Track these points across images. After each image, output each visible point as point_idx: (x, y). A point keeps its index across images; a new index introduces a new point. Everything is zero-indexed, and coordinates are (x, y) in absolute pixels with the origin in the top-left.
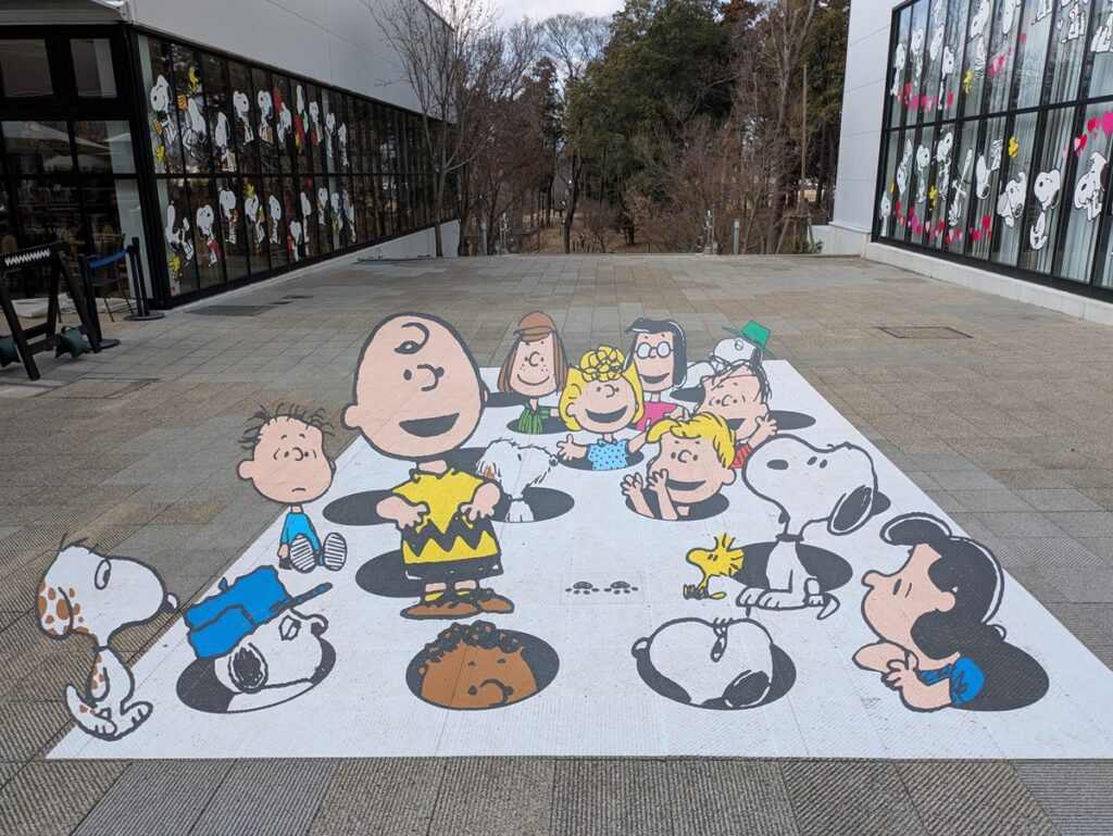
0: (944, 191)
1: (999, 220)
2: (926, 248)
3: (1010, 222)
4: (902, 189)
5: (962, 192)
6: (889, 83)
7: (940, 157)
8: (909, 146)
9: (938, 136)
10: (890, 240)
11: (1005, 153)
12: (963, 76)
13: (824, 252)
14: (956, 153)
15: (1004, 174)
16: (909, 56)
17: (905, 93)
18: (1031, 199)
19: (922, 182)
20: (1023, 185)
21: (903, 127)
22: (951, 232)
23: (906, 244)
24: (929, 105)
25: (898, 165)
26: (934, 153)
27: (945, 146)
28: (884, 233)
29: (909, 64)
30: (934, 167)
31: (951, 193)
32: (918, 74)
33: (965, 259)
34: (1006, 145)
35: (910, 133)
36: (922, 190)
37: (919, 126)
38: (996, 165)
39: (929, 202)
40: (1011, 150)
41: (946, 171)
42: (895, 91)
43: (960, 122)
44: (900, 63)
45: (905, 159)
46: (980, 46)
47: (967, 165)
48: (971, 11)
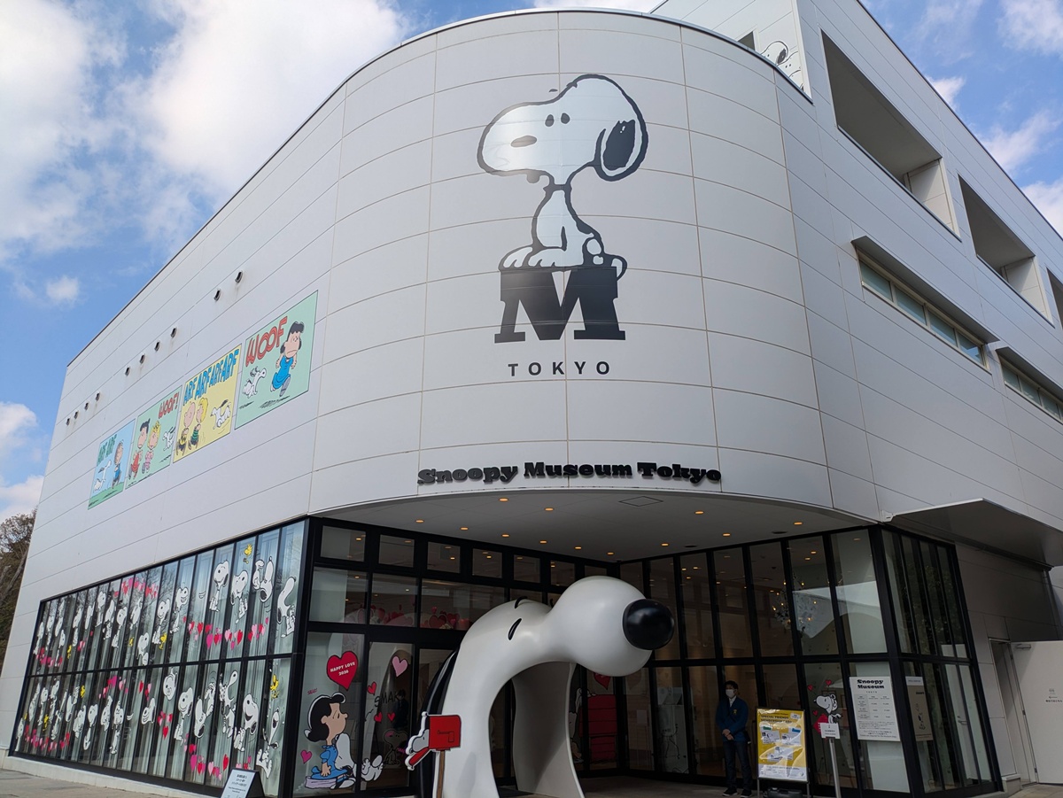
0: (51, 717)
1: (73, 733)
2: (39, 758)
3: (77, 735)
4: (31, 717)
5: (59, 718)
6: (33, 646)
7: (52, 696)
8: (38, 687)
9: (53, 683)
10: (21, 754)
11: (79, 694)
12: (68, 648)
14: (59, 694)
15: (78, 707)
16: (46, 630)
17: (41, 654)
18: (86, 721)
19: (42, 712)
20: (84, 713)
21: (36, 676)
22: (52, 744)
23: (29, 755)
24: (51, 664)
25: (31, 700)
26: (49, 693)
27: (55, 689)
28: (17, 750)
29: (45, 637)
30: (49, 701)
31: (55, 717)
32: (48, 643)
34: (80, 690)
36: (41, 717)
37: (45, 675)
38: (75, 701)
39: (43, 724)
40: (82, 693)
41: (54, 704)
42: (36, 651)
43: (63, 675)
44: (40, 635)
45: (36, 696)
46: (76, 633)
47: (64, 700)
48: (75, 614)
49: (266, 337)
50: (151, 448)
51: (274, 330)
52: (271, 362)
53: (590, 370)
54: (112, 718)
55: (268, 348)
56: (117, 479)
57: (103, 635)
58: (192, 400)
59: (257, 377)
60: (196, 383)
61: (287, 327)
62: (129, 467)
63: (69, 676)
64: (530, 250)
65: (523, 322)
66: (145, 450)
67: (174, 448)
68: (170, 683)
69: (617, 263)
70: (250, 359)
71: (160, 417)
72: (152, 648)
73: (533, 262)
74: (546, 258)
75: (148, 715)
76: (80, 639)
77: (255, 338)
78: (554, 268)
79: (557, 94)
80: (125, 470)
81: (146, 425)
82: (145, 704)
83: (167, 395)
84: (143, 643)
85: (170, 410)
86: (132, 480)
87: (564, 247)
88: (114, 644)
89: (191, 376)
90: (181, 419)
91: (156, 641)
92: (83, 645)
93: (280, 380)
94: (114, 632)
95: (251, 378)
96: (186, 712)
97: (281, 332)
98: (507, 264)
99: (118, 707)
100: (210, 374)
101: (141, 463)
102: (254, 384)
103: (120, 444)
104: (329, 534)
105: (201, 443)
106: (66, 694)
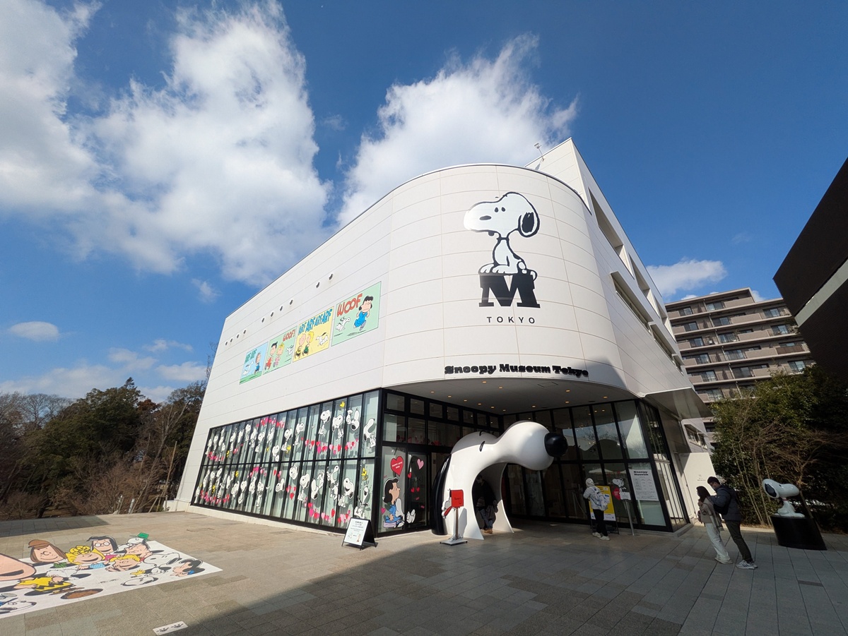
0: (217, 487)
1: (231, 495)
2: (209, 506)
3: (234, 496)
4: (204, 486)
5: (222, 487)
6: (206, 450)
7: (218, 476)
8: (209, 471)
9: (218, 469)
10: (198, 505)
11: (235, 475)
12: (227, 452)
13: (170, 511)
14: (222, 475)
15: (234, 482)
16: (213, 443)
17: (210, 455)
18: (240, 489)
19: (211, 483)
20: (238, 485)
21: (208, 465)
22: (218, 500)
23: (203, 505)
24: (216, 460)
25: (204, 477)
26: (216, 474)
27: (220, 472)
28: (195, 502)
29: (212, 446)
30: (216, 479)
31: (220, 487)
32: (215, 449)
33: (221, 509)
34: (235, 473)
35: (209, 467)
36: (211, 486)
37: (213, 465)
38: (232, 479)
39: (212, 490)
40: (237, 474)
41: (219, 480)
42: (207, 453)
43: (224, 465)
44: (210, 445)
45: (207, 476)
46: (232, 445)
47: (225, 478)
48: (231, 435)
49: (350, 303)
50: (279, 355)
51: (354, 300)
52: (354, 315)
53: (526, 321)
54: (256, 488)
55: (351, 308)
56: (258, 370)
57: (249, 446)
58: (304, 333)
59: (344, 322)
60: (306, 325)
61: (362, 299)
62: (265, 364)
63: (227, 466)
64: (493, 265)
65: (492, 297)
66: (275, 356)
67: (293, 354)
68: (294, 472)
69: (532, 273)
70: (340, 313)
71: (284, 340)
72: (281, 453)
73: (494, 271)
74: (500, 270)
75: (280, 487)
76: (234, 448)
77: (342, 303)
78: (505, 274)
79: (499, 199)
80: (262, 366)
81: (275, 344)
82: (277, 481)
83: (288, 330)
84: (276, 450)
85: (289, 337)
86: (267, 370)
87: (508, 265)
88: (257, 450)
89: (303, 322)
90: (298, 342)
91: (284, 449)
92: (237, 450)
93: (360, 322)
94: (256, 445)
95: (341, 322)
96: (305, 486)
97: (359, 301)
98: (482, 271)
99: (260, 482)
100: (315, 321)
101: (272, 363)
102: (343, 324)
103: (259, 354)
104: (390, 397)
105: (310, 353)
106: (226, 475)
